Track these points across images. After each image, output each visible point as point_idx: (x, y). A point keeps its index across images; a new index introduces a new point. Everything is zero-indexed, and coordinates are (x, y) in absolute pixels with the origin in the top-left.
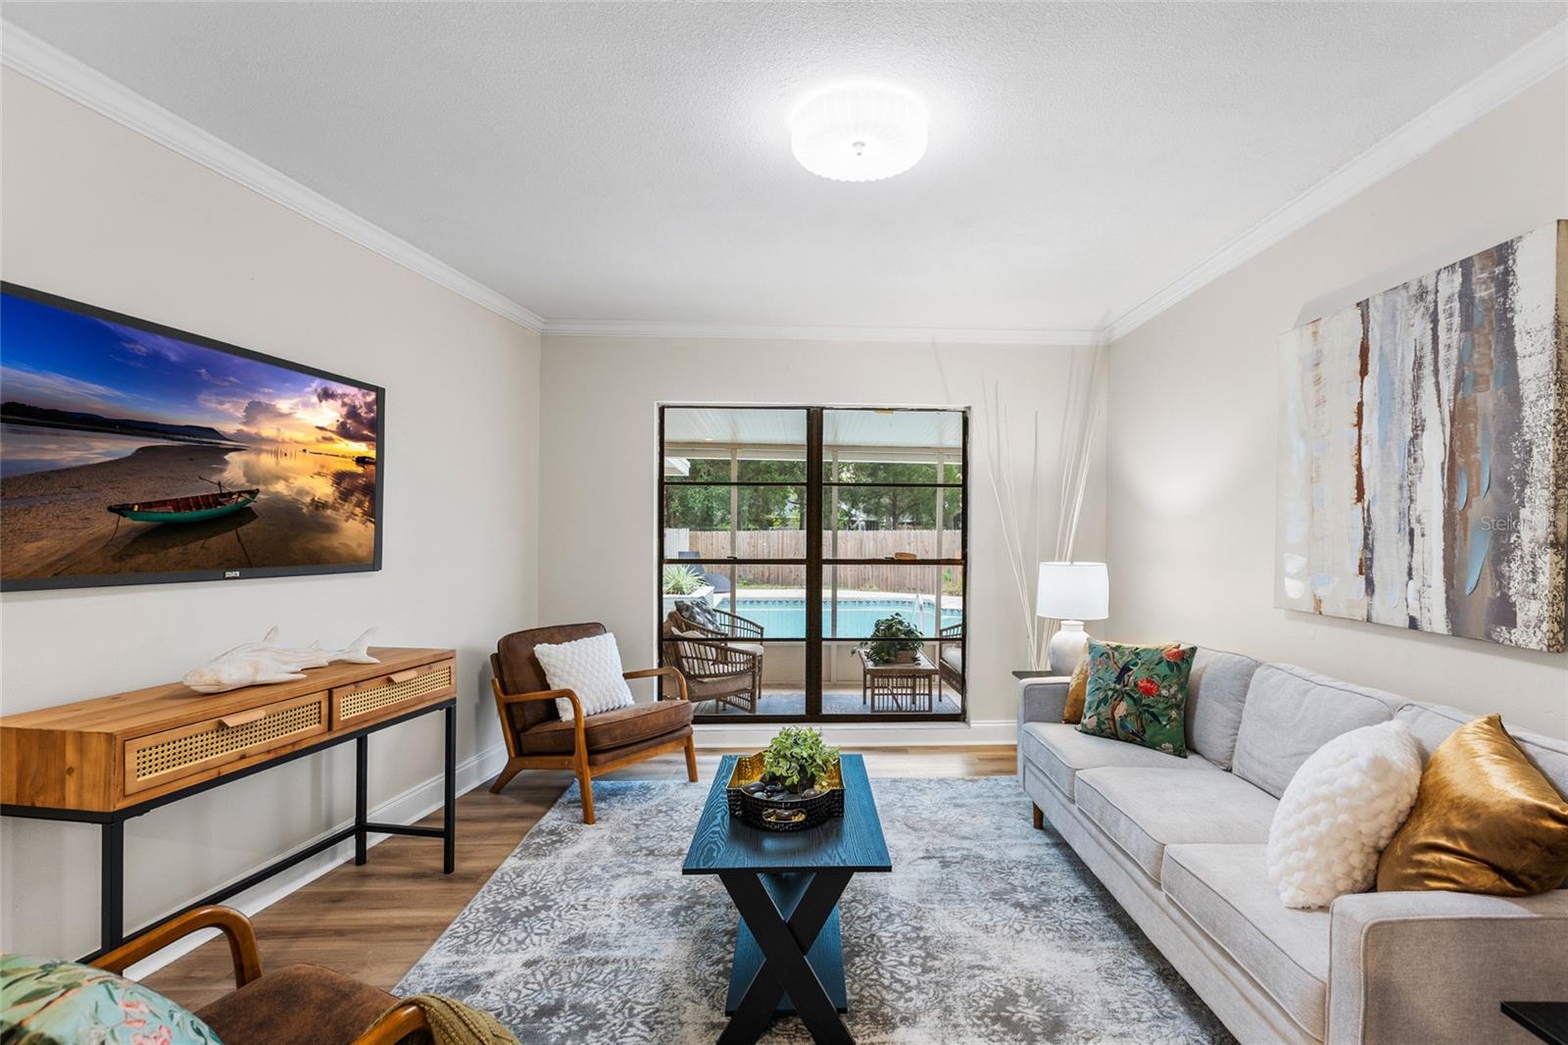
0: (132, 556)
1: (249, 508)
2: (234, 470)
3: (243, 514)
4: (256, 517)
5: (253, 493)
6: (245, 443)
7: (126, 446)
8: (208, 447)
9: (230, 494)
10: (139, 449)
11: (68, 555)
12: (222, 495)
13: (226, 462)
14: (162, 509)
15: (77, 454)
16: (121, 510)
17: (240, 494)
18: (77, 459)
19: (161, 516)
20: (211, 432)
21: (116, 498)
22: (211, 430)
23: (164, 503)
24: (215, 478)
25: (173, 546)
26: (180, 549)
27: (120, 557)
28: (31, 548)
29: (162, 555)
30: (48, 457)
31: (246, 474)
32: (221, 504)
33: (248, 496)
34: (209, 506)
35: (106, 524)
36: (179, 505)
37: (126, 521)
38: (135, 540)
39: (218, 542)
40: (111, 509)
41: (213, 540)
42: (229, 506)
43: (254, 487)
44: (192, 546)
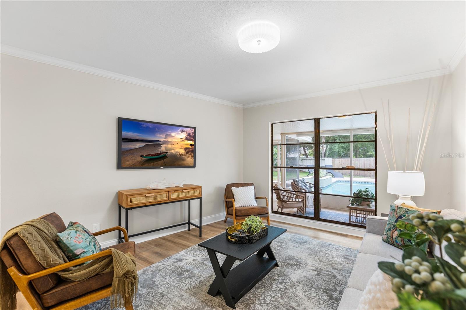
0: (144, 165)
1: (166, 156)
2: (163, 148)
3: (165, 157)
4: (167, 157)
5: (167, 153)
6: (165, 143)
7: (142, 144)
8: (158, 144)
9: (162, 153)
10: (145, 145)
11: (133, 164)
12: (161, 153)
13: (161, 147)
14: (149, 156)
15: (134, 146)
16: (142, 156)
17: (164, 153)
18: (134, 147)
19: (149, 157)
20: (158, 141)
21: (141, 154)
22: (158, 140)
23: (150, 155)
24: (159, 150)
25: (152, 163)
26: (153, 163)
27: (142, 165)
28: (128, 163)
29: (149, 164)
30: (130, 147)
31: (165, 149)
32: (160, 155)
33: (166, 153)
34: (158, 155)
35: (140, 159)
36: (152, 155)
37: (143, 158)
38: (145, 162)
39: (160, 162)
40: (140, 156)
41: (159, 162)
42: (162, 155)
43: (167, 151)
44: (155, 163)
